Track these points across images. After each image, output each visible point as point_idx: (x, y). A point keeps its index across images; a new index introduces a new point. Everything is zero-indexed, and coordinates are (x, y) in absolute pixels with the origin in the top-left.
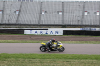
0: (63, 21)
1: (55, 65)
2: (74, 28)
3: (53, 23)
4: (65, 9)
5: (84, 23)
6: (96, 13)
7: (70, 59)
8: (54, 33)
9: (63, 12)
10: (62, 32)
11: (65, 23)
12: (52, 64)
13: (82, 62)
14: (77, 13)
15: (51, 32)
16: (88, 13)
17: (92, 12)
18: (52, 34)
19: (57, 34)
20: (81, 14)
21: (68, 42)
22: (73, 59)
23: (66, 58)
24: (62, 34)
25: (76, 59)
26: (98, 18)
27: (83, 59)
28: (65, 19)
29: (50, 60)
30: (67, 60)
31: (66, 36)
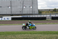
0: (11, 12)
1: (7, 38)
2: (18, 16)
3: (5, 14)
4: (12, 5)
5: (24, 13)
6: (30, 7)
7: (15, 34)
8: (6, 19)
9: (11, 6)
10: (11, 19)
11: (13, 13)
12: (5, 38)
13: (22, 36)
14: (19, 7)
15: (5, 19)
16: (26, 7)
17: (28, 7)
18: (5, 20)
19: (8, 20)
20: (22, 8)
21: (14, 24)
22: (17, 34)
23: (13, 34)
24: (11, 20)
25: (19, 34)
26: (31, 10)
27: (23, 34)
28: (13, 11)
29: (4, 35)
30: (14, 35)
31: (13, 21)
